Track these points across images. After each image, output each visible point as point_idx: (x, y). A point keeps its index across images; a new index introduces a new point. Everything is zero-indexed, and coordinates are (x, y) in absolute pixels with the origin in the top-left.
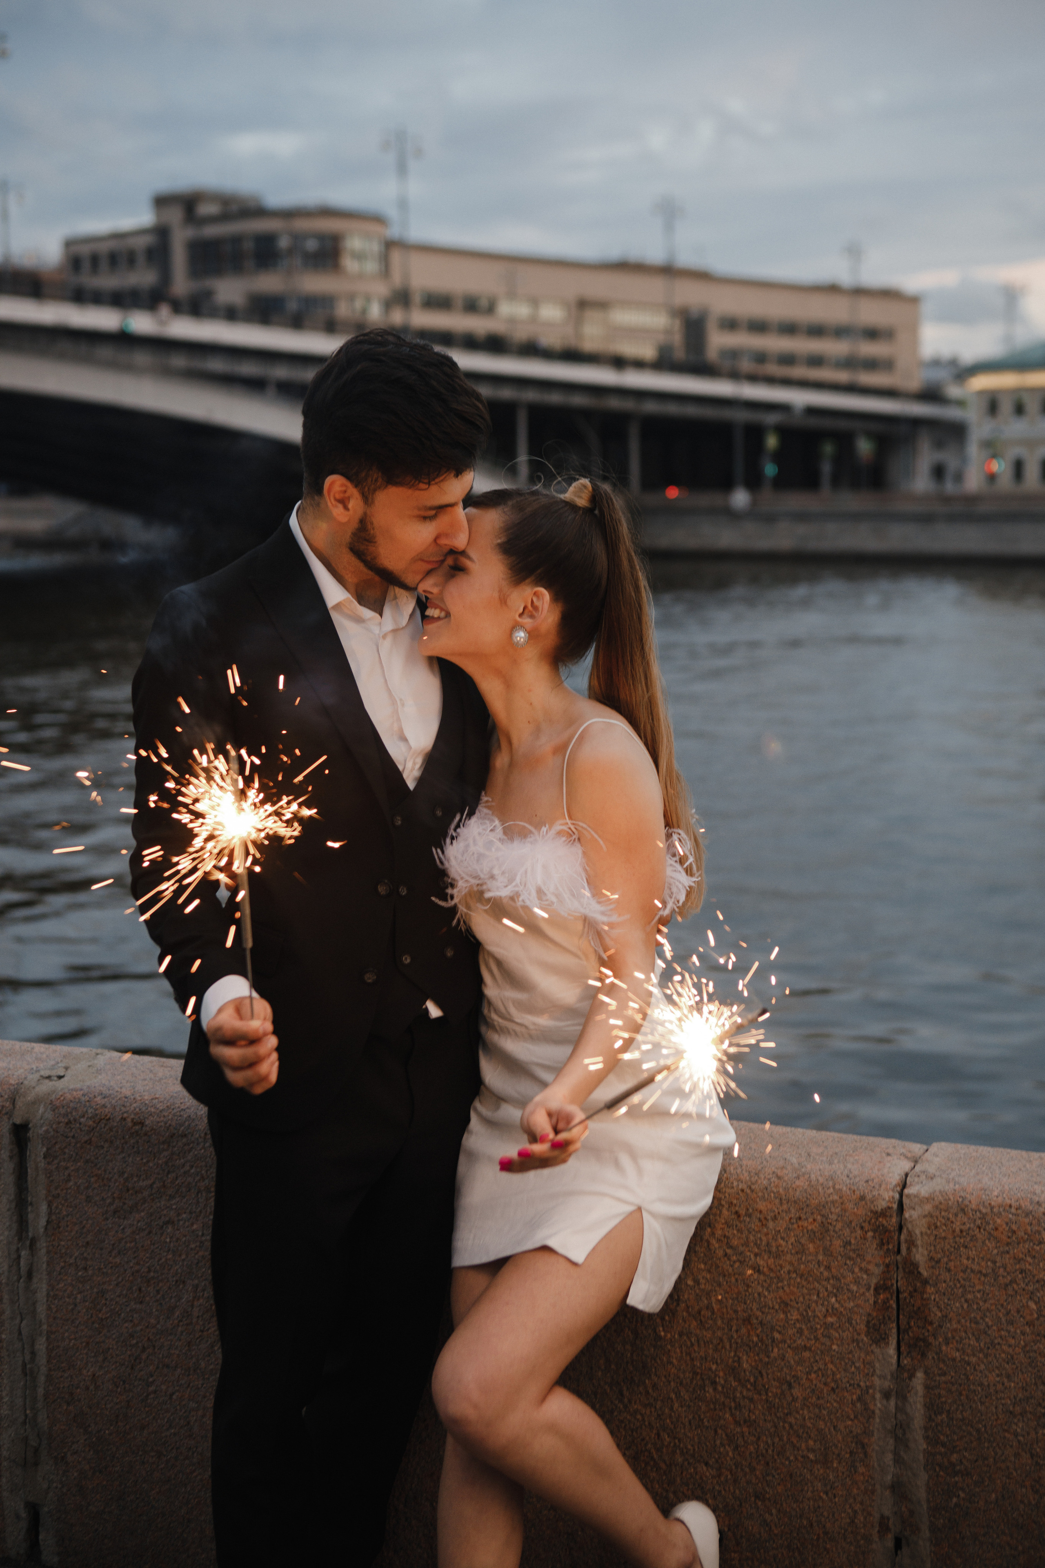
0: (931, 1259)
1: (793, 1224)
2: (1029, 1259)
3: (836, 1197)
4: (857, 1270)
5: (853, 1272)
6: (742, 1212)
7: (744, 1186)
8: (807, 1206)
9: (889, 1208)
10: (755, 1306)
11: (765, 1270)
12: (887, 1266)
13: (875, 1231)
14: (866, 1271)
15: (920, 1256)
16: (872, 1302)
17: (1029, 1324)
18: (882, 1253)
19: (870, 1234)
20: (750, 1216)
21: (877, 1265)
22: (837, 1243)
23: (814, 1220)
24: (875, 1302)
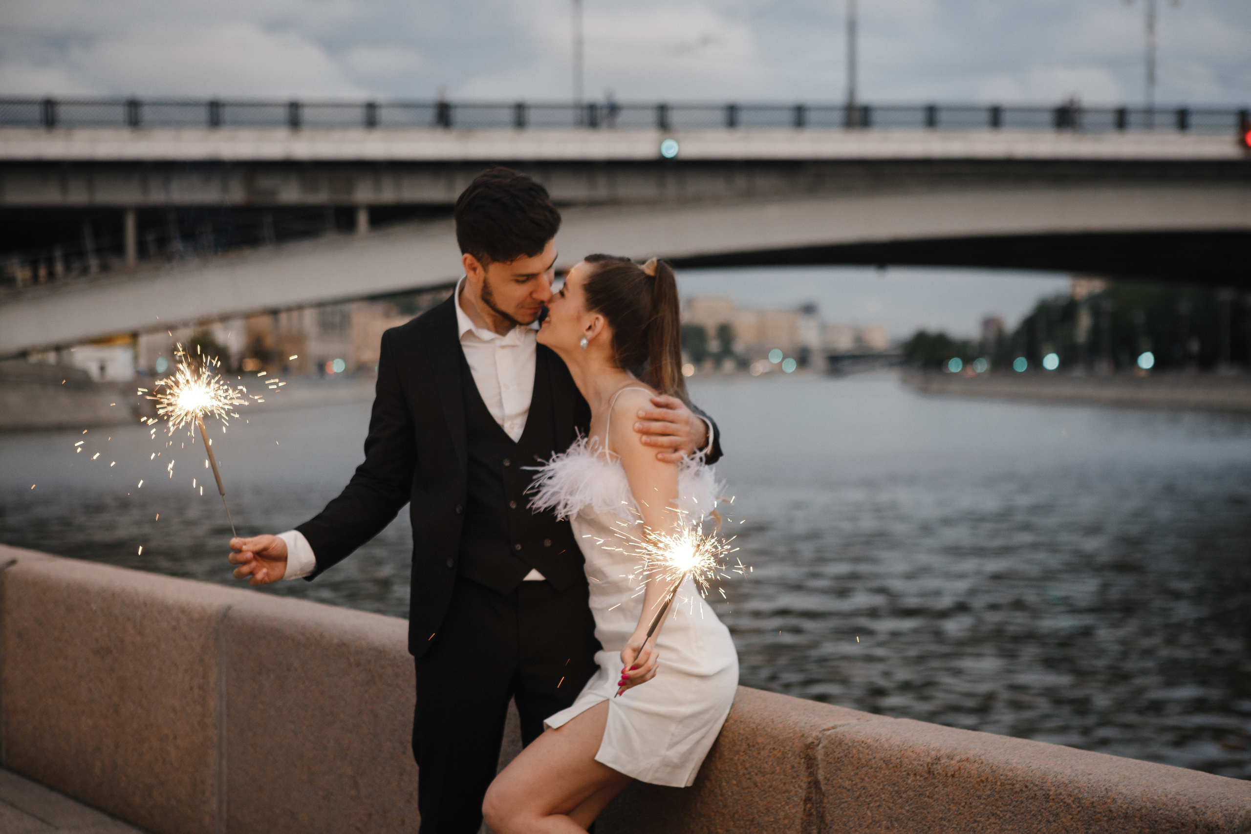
0: (825, 778)
1: (771, 752)
2: (866, 779)
3: (791, 735)
4: (796, 786)
5: (795, 788)
6: (751, 744)
7: (754, 726)
8: (778, 740)
9: (813, 743)
10: (755, 811)
11: (759, 785)
12: (809, 783)
13: (805, 758)
14: (800, 787)
15: (821, 775)
16: (802, 809)
17: (868, 827)
18: (807, 774)
19: (803, 760)
20: (753, 746)
21: (805, 783)
22: (789, 766)
23: (780, 750)
24: (805, 810)
